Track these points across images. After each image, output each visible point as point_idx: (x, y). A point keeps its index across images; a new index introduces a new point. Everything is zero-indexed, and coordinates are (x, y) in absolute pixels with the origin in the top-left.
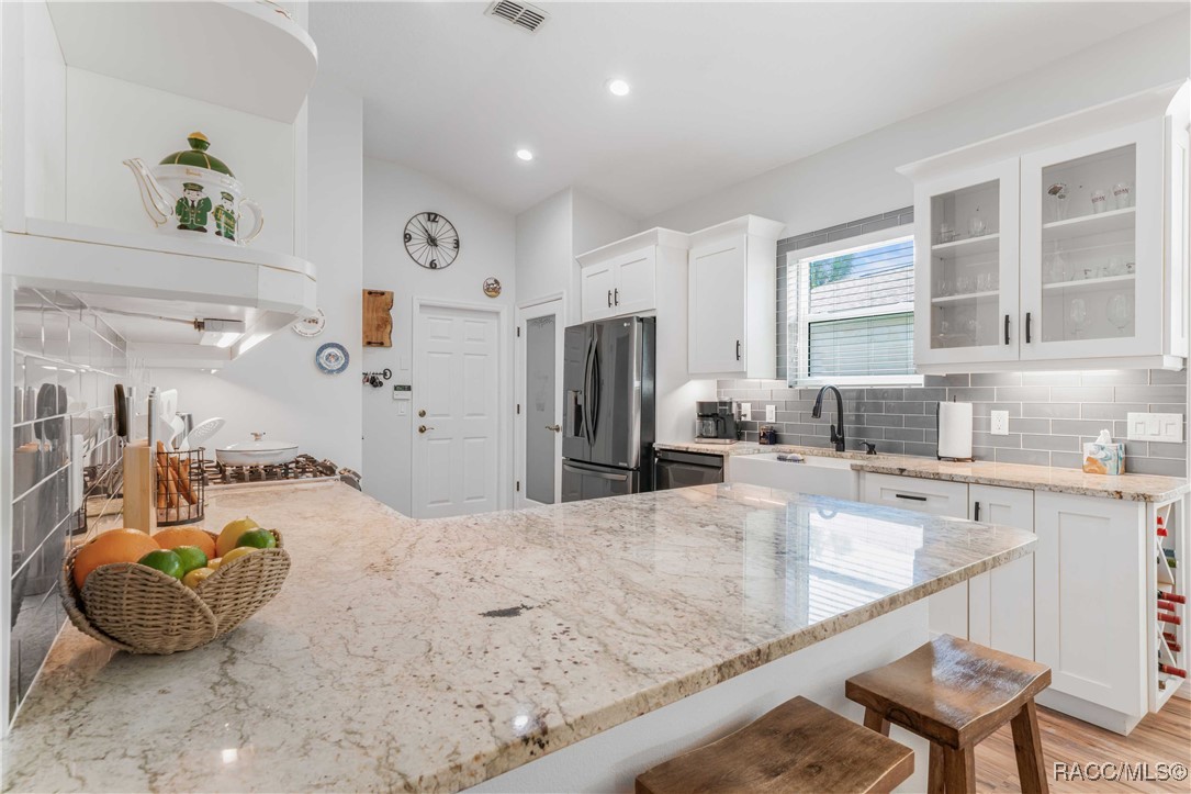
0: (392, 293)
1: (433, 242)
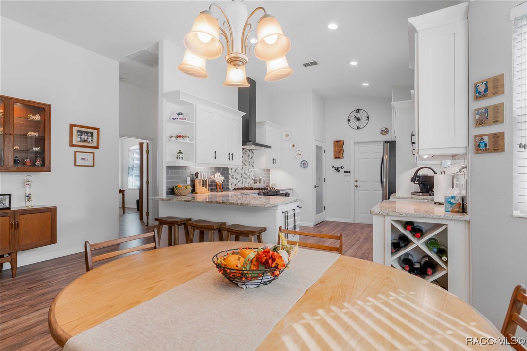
0: (344, 141)
1: (357, 119)
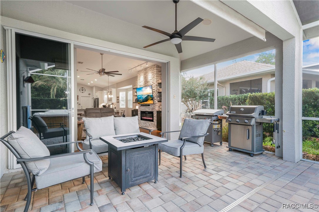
1: (82, 90)
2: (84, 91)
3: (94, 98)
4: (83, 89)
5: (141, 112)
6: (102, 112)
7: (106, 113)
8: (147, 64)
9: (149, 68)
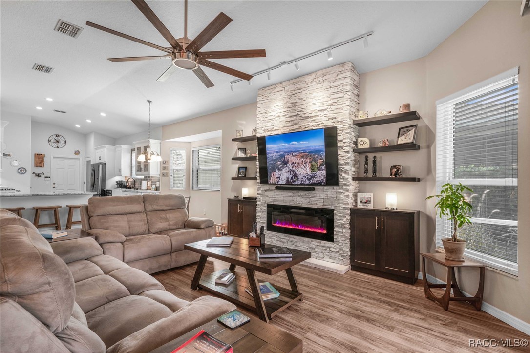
0: (45, 154)
1: (58, 142)
2: (61, 144)
3: (92, 163)
4: (58, 139)
5: (269, 206)
6: (148, 210)
7: (163, 210)
8: (329, 55)
9: (313, 76)
